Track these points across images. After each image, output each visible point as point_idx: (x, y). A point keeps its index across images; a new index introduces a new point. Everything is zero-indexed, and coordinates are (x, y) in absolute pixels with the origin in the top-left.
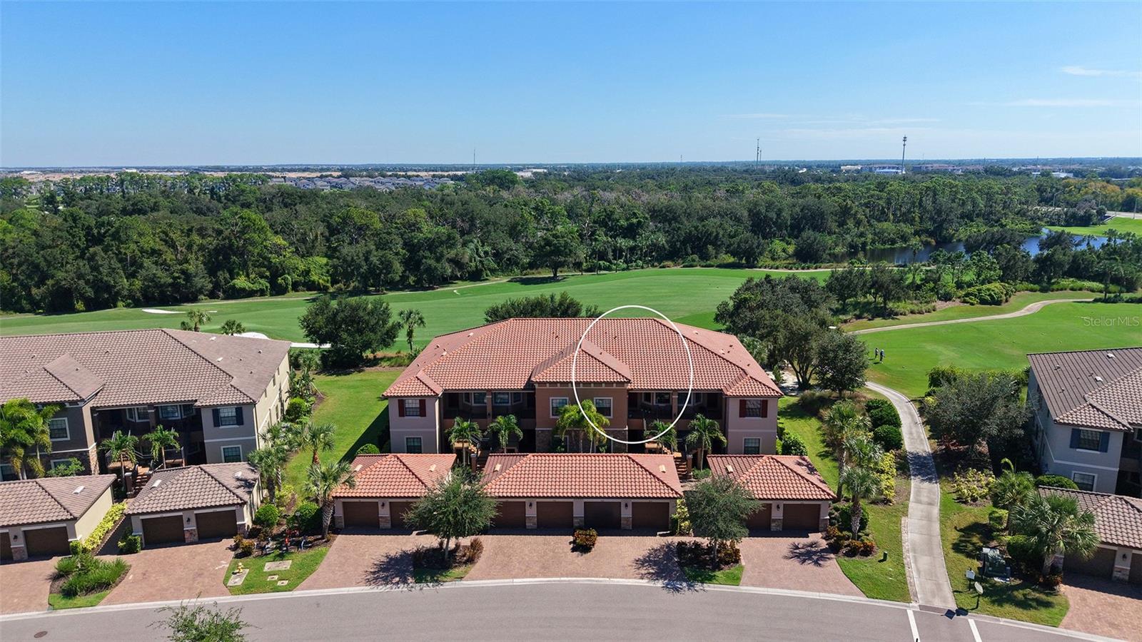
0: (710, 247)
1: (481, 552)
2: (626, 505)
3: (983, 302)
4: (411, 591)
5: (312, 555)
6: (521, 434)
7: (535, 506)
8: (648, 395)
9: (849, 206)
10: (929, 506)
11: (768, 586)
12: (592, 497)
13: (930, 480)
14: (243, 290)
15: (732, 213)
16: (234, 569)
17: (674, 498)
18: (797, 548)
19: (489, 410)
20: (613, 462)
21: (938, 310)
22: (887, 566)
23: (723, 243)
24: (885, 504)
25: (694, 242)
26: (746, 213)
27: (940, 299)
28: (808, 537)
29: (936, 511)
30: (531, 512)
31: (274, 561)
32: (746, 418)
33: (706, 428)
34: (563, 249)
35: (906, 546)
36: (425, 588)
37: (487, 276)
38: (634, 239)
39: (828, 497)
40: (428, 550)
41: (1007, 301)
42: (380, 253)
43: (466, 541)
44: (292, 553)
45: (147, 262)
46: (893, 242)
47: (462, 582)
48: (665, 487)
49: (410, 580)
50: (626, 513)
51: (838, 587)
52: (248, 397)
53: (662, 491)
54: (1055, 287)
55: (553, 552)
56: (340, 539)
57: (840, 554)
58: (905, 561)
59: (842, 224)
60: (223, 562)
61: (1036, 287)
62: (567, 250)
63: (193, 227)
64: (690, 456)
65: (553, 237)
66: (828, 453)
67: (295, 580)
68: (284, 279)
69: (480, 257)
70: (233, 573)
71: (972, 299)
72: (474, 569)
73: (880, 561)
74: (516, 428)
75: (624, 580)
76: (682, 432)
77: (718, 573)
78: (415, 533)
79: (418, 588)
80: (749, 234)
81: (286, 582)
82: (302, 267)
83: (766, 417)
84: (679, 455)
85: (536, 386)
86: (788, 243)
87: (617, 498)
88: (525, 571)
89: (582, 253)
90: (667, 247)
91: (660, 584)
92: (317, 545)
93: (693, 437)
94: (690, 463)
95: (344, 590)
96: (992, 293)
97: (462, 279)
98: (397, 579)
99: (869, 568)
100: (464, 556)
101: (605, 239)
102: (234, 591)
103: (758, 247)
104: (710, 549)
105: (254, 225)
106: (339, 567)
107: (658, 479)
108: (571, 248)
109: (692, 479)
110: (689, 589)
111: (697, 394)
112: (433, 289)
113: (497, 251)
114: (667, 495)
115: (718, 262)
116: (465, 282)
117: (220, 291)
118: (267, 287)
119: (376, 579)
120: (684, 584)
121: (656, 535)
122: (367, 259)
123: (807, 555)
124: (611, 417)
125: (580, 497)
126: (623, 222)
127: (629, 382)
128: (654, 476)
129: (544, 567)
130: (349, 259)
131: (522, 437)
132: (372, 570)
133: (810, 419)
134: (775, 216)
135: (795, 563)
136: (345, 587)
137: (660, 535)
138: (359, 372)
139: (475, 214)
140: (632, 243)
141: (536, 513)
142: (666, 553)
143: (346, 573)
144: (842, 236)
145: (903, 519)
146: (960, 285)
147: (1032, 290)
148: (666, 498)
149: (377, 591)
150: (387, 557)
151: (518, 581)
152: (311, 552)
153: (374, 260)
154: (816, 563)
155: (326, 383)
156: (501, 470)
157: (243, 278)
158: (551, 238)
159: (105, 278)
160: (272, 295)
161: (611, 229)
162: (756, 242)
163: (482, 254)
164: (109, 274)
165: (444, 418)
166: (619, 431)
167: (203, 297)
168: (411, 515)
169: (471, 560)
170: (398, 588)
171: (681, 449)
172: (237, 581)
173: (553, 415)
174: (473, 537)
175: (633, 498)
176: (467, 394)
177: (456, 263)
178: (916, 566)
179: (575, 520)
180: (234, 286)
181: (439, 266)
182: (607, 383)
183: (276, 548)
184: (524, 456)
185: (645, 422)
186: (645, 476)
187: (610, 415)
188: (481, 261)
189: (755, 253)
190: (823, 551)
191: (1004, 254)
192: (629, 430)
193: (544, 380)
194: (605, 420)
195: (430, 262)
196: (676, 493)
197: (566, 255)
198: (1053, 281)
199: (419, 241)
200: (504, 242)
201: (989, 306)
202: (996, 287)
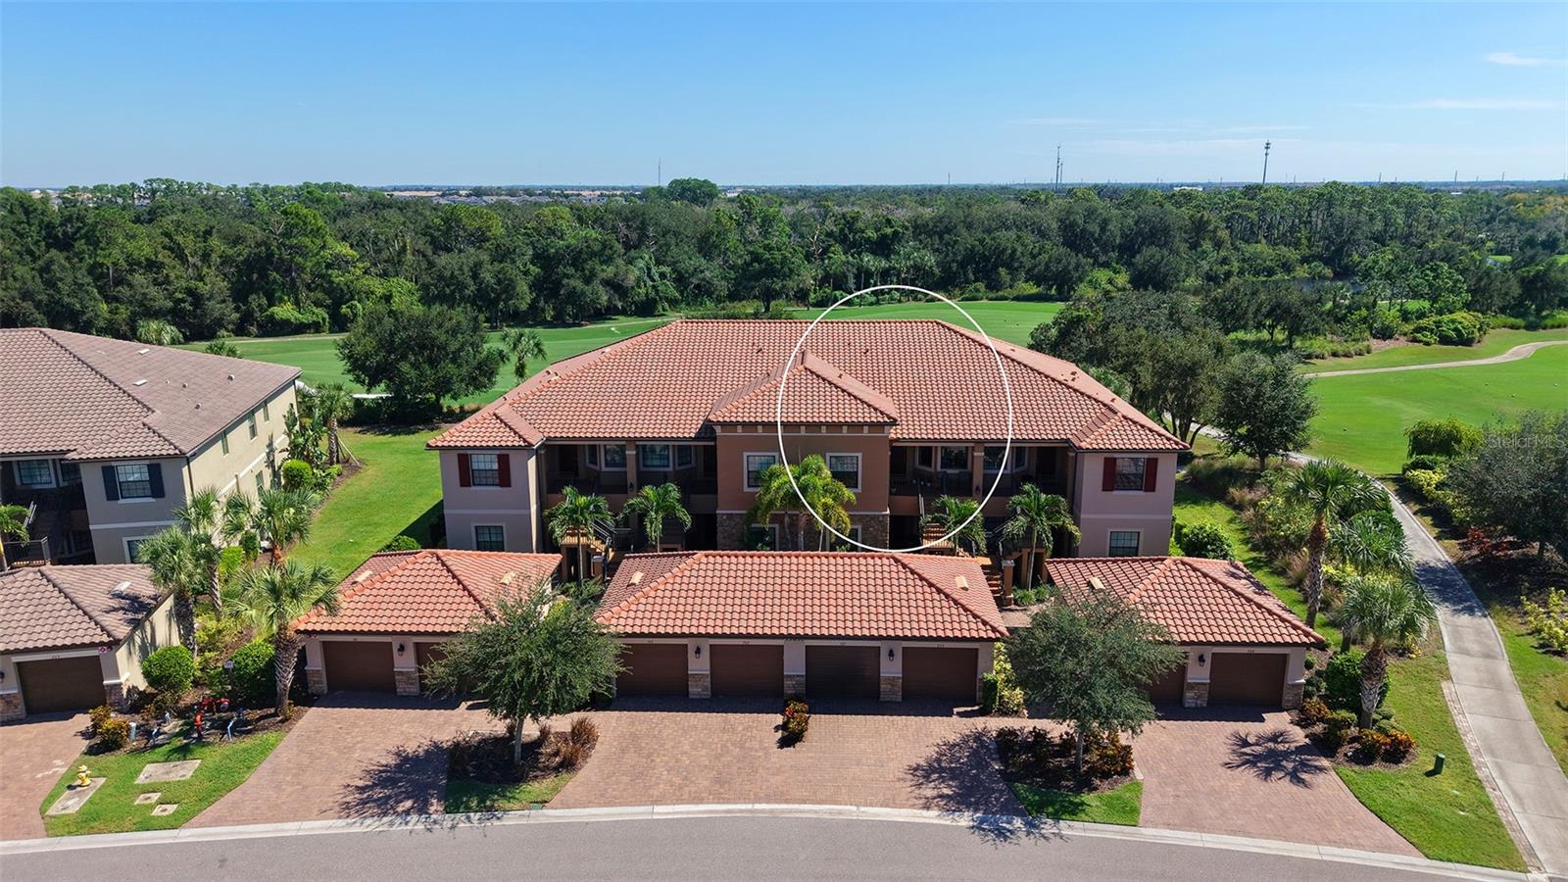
0: (1003, 271)
1: (593, 747)
2: (891, 654)
3: (1445, 340)
4: (430, 830)
5: (245, 750)
6: (688, 519)
7: (706, 654)
8: (926, 452)
9: (1205, 219)
10: (1488, 660)
11: (1201, 829)
12: (823, 637)
13: (1470, 611)
14: (287, 322)
15: (1034, 223)
16: (73, 778)
17: (990, 639)
18: (1245, 743)
19: (632, 477)
20: (863, 568)
21: (1373, 352)
22: (1445, 782)
23: (1022, 266)
24: (1401, 655)
25: (977, 264)
26: (1055, 226)
27: (1374, 337)
28: (1262, 720)
29: (1504, 669)
30: (699, 666)
31: (166, 761)
32: (1115, 493)
33: (1040, 509)
34: (779, 267)
35: (1471, 742)
36: (462, 825)
37: (664, 310)
38: (887, 258)
39: (1305, 639)
40: (484, 741)
41: (1479, 342)
42: (497, 266)
43: (561, 724)
44: (209, 744)
45: (139, 278)
46: (1270, 272)
47: (545, 811)
48: (971, 618)
49: (435, 806)
50: (891, 669)
51: (1357, 833)
52: (171, 444)
53: (965, 626)
54: (1549, 322)
55: (742, 748)
56: (313, 713)
57: (1340, 757)
58: (1480, 775)
59: (1194, 246)
60: (58, 762)
61: (1519, 322)
62: (786, 270)
63: (212, 228)
64: (1009, 563)
65: (765, 249)
66: (1259, 561)
67: (192, 804)
68: (351, 308)
69: (653, 280)
70: (70, 787)
71: (1426, 337)
72: (574, 784)
73: (1429, 774)
74: (678, 506)
75: (889, 810)
76: (993, 521)
77: (1089, 798)
78: (464, 705)
79: (448, 824)
80: (1062, 249)
81: (171, 808)
82: (380, 291)
83: (1153, 490)
84: (987, 561)
85: (718, 429)
86: (1116, 272)
87: (872, 638)
88: (680, 788)
89: (808, 275)
90: (936, 270)
91: (965, 819)
92: (264, 728)
93: (1016, 526)
94: (1009, 576)
95: (290, 829)
96: (1459, 326)
97: (624, 312)
98: (408, 804)
99: (1412, 790)
100: (556, 754)
101: (843, 258)
102: (57, 827)
103: (1076, 269)
104: (1067, 745)
105: (305, 223)
106: (295, 775)
107: (956, 602)
108: (791, 266)
109: (1013, 607)
110: (1028, 834)
111: (1020, 450)
112: (580, 325)
113: (679, 273)
114: (975, 634)
115: (1015, 293)
116: (629, 318)
117: (252, 325)
118: (324, 319)
119: (363, 802)
120: (1018, 822)
121: (950, 714)
122: (475, 276)
123: (1269, 760)
124: (859, 490)
125: (798, 637)
126: (871, 234)
127: (894, 422)
128: (947, 596)
129: (719, 781)
130: (447, 274)
131: (689, 525)
132: (361, 783)
133: (1211, 505)
134: (1098, 230)
135: (1248, 775)
136: (294, 819)
137: (959, 714)
138: (432, 430)
139: (647, 217)
140: (884, 264)
141: (708, 668)
142: (975, 753)
143: (305, 788)
144: (1196, 263)
145: (1444, 684)
146: (1405, 316)
147: (1513, 327)
148: (972, 639)
149: (360, 830)
150: (398, 754)
151: (663, 811)
152: (247, 742)
153: (487, 276)
154: (1295, 778)
155: (372, 446)
156: (643, 582)
157: (289, 306)
158: (761, 250)
159: (66, 300)
160: (332, 331)
161: (854, 244)
162: (1073, 261)
163: (656, 277)
164: (73, 294)
165: (549, 492)
166: (874, 517)
167: (225, 333)
168: (440, 670)
169: (568, 765)
170: (407, 823)
171: (991, 551)
172: (71, 804)
173: (749, 486)
174: (576, 716)
175: (905, 638)
176: (592, 447)
177: (616, 286)
178: (1507, 783)
179: (787, 683)
180: (272, 316)
181: (588, 289)
182: (851, 426)
183: (177, 735)
184: (687, 556)
185: (921, 500)
186: (928, 596)
187: (857, 487)
188: (654, 287)
189: (1072, 277)
190: (1300, 750)
191: (1472, 268)
192: (891, 516)
193: (733, 419)
194: (848, 494)
195: (573, 283)
196: (994, 630)
197: (785, 277)
198: (1544, 313)
199: (557, 252)
200: (690, 259)
201: (1454, 347)
202: (1464, 318)
